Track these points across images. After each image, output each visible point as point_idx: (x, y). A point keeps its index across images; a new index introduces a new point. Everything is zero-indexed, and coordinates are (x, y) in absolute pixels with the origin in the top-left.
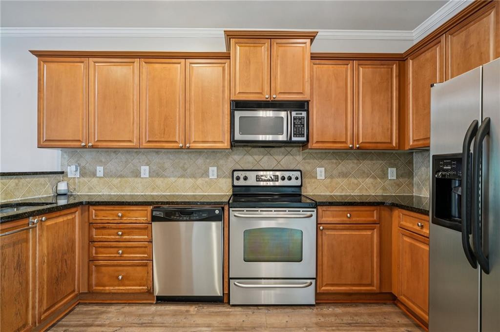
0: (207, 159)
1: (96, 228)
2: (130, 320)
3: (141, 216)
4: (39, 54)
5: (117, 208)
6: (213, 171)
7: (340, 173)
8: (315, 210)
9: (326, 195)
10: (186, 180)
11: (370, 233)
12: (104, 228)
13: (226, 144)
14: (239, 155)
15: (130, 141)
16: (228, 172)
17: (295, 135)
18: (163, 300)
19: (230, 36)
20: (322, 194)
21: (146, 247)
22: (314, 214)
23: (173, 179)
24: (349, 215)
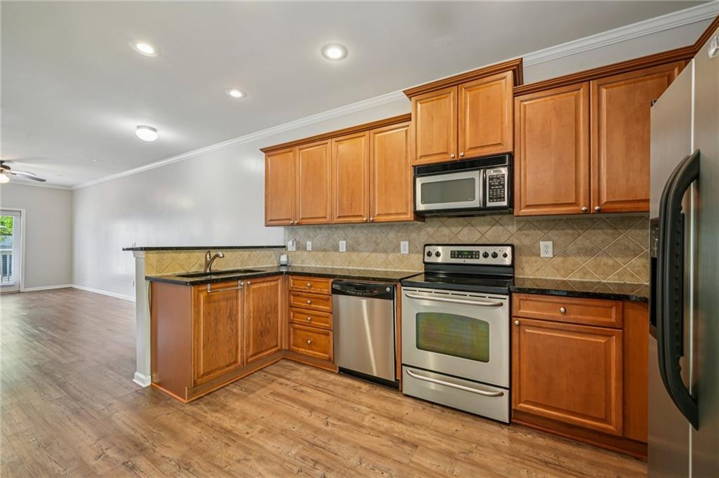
0: (398, 232)
1: (294, 296)
2: (310, 381)
3: (325, 287)
4: (266, 151)
5: (307, 278)
6: (404, 245)
7: (580, 249)
8: (507, 297)
9: (555, 280)
10: (378, 254)
11: (603, 341)
12: (298, 295)
13: (410, 216)
14: (433, 227)
15: (324, 217)
16: (420, 248)
17: (491, 199)
18: (345, 372)
19: (410, 94)
20: (548, 278)
21: (328, 317)
22: (506, 303)
23: (366, 254)
24: (562, 309)
